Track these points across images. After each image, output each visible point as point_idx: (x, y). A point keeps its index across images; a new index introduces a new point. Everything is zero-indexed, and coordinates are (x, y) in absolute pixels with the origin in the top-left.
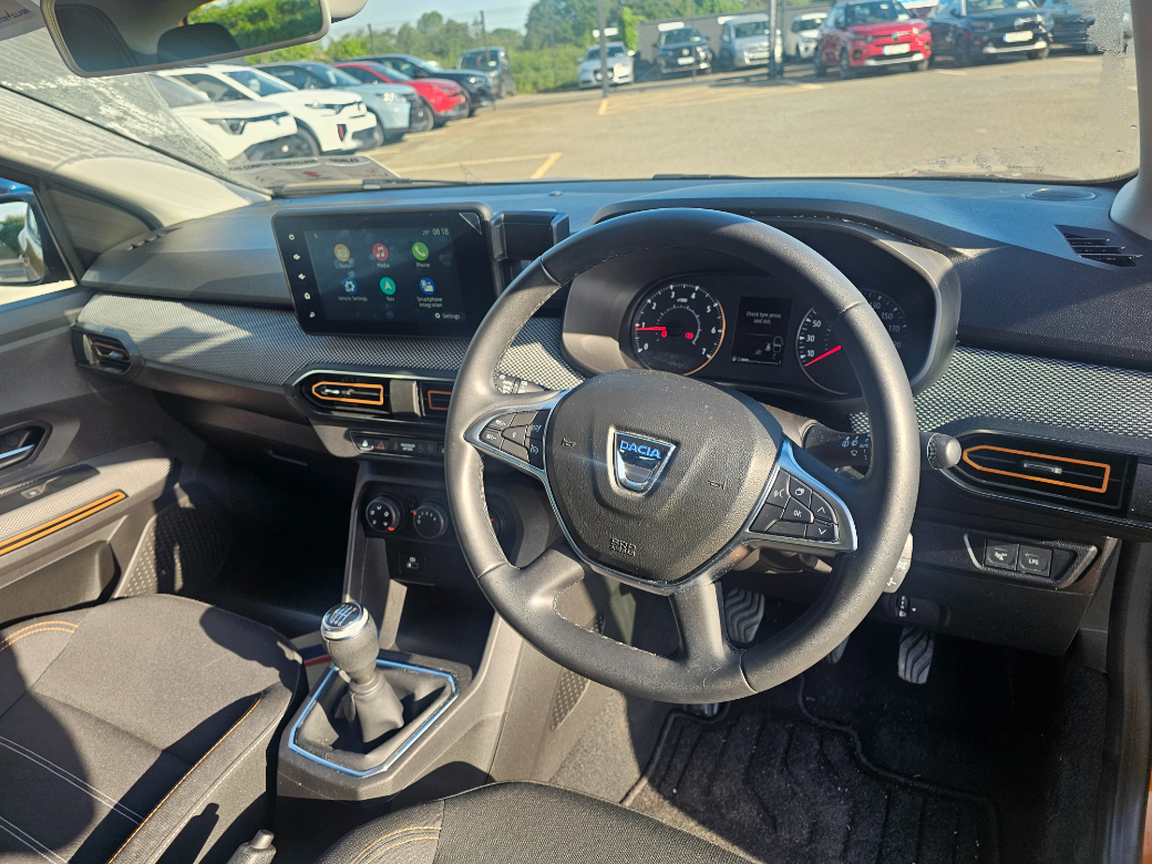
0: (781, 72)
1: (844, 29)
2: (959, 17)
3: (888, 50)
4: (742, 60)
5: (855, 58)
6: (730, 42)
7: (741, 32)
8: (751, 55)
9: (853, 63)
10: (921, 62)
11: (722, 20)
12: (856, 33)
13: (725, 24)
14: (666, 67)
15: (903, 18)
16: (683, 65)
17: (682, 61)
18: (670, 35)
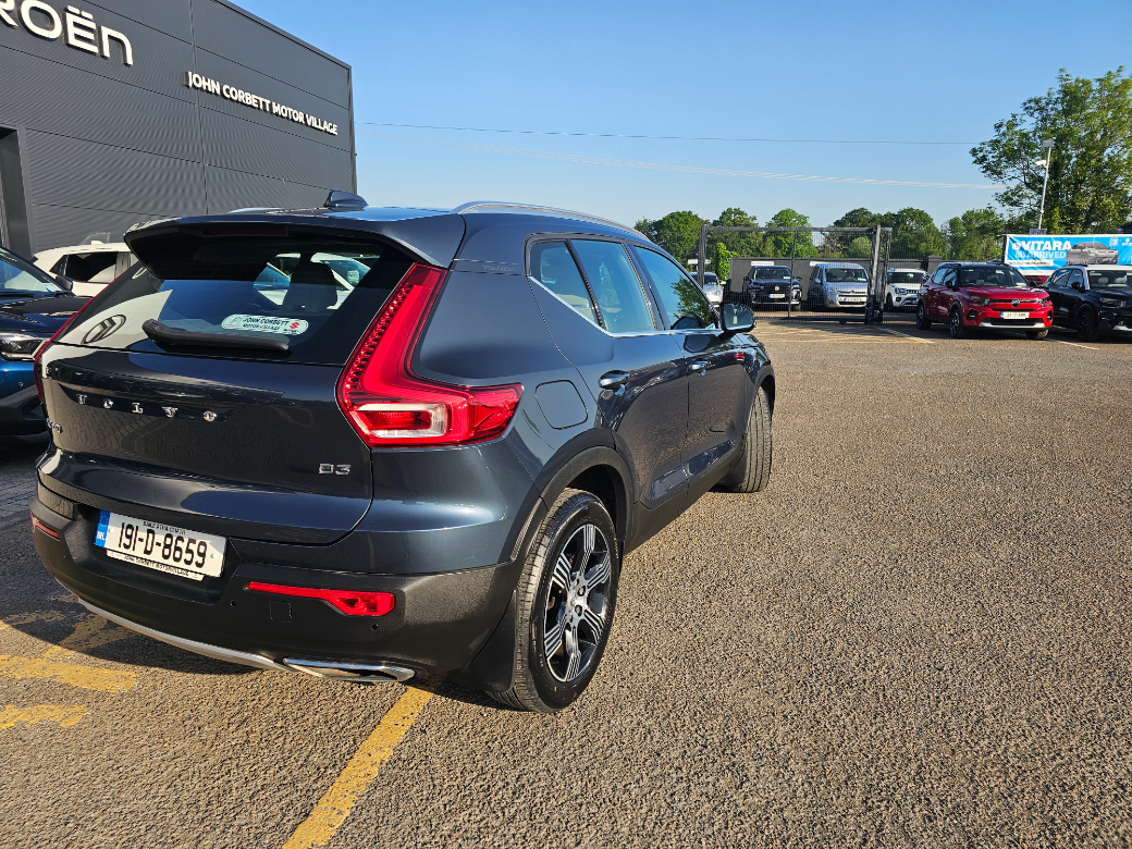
0: (880, 319)
1: (955, 289)
2: (1083, 290)
3: (1006, 315)
4: (832, 302)
5: (968, 318)
6: (821, 284)
7: (832, 276)
8: (843, 299)
9: (966, 323)
10: (1042, 330)
11: (813, 264)
12: (971, 294)
13: (816, 267)
14: (755, 299)
15: (1021, 285)
16: (773, 300)
17: (772, 296)
18: (762, 272)
